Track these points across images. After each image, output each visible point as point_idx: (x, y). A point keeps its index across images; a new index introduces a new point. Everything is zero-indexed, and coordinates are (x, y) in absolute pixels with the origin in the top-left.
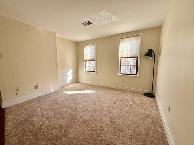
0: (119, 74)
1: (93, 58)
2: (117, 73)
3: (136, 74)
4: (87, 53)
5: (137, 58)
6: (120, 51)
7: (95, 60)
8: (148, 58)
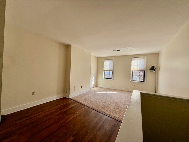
0: (131, 81)
1: (111, 69)
2: (130, 80)
3: (144, 81)
4: (106, 65)
5: (144, 70)
6: (132, 65)
7: (113, 71)
8: (152, 71)
